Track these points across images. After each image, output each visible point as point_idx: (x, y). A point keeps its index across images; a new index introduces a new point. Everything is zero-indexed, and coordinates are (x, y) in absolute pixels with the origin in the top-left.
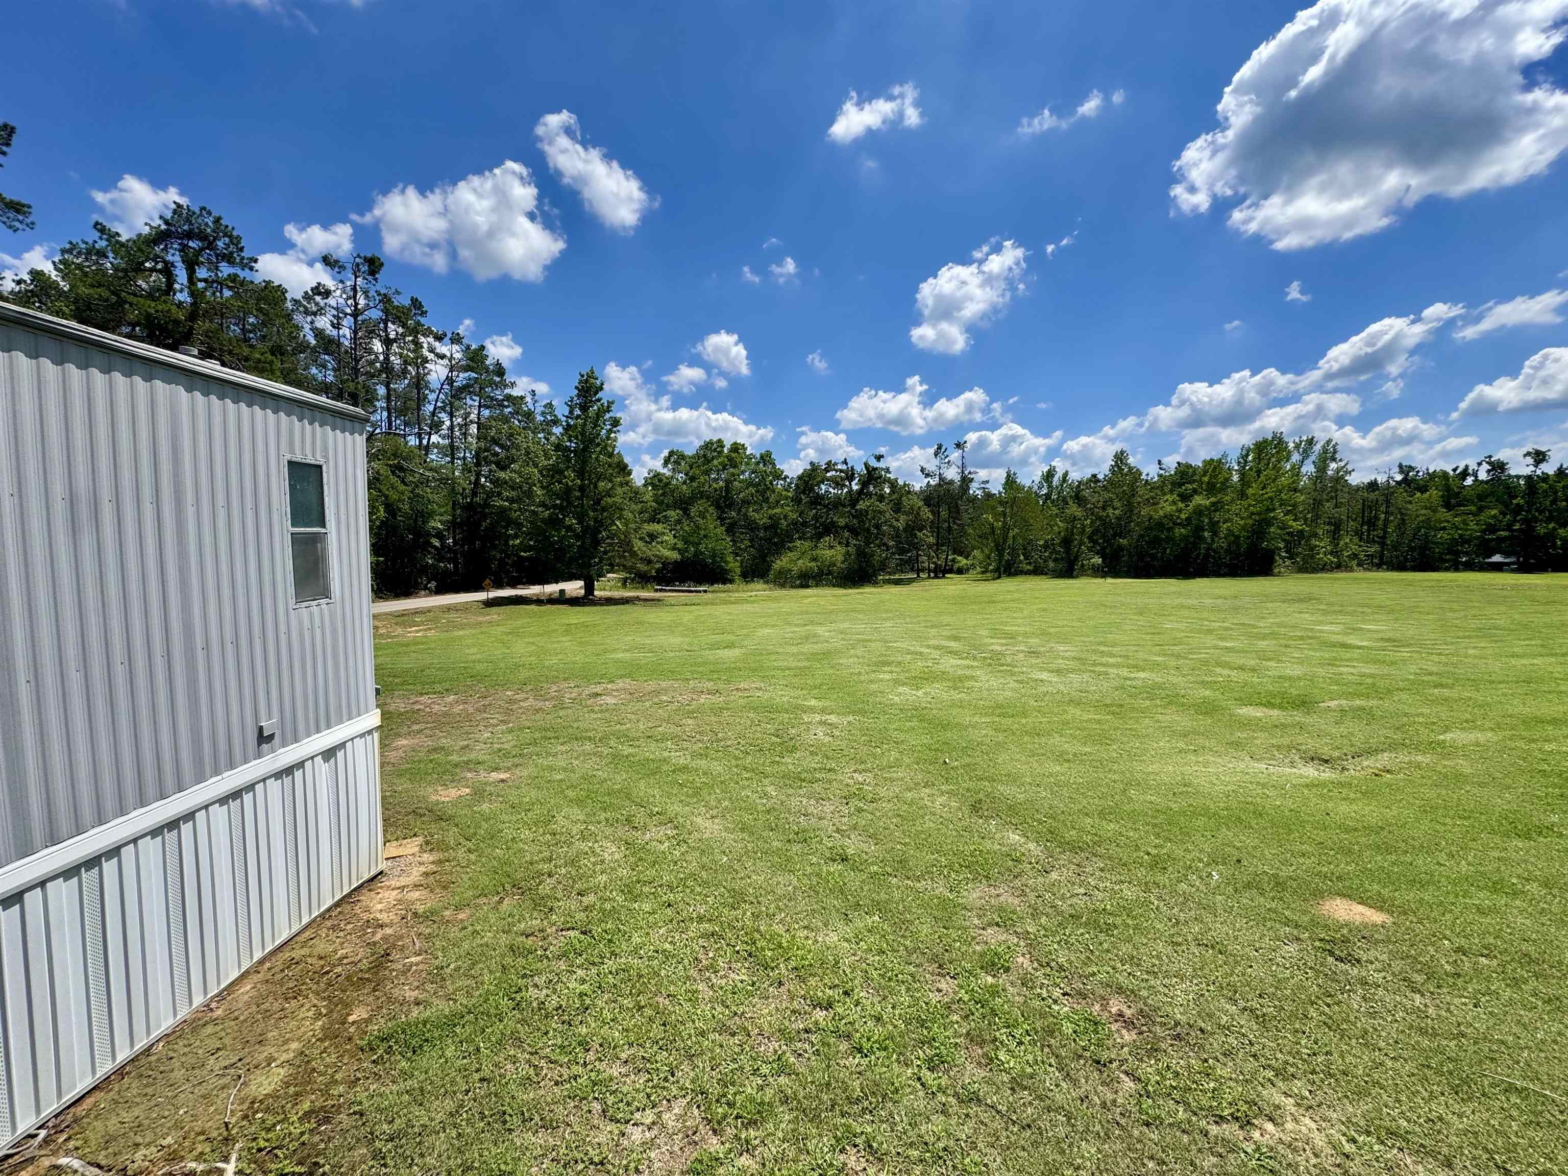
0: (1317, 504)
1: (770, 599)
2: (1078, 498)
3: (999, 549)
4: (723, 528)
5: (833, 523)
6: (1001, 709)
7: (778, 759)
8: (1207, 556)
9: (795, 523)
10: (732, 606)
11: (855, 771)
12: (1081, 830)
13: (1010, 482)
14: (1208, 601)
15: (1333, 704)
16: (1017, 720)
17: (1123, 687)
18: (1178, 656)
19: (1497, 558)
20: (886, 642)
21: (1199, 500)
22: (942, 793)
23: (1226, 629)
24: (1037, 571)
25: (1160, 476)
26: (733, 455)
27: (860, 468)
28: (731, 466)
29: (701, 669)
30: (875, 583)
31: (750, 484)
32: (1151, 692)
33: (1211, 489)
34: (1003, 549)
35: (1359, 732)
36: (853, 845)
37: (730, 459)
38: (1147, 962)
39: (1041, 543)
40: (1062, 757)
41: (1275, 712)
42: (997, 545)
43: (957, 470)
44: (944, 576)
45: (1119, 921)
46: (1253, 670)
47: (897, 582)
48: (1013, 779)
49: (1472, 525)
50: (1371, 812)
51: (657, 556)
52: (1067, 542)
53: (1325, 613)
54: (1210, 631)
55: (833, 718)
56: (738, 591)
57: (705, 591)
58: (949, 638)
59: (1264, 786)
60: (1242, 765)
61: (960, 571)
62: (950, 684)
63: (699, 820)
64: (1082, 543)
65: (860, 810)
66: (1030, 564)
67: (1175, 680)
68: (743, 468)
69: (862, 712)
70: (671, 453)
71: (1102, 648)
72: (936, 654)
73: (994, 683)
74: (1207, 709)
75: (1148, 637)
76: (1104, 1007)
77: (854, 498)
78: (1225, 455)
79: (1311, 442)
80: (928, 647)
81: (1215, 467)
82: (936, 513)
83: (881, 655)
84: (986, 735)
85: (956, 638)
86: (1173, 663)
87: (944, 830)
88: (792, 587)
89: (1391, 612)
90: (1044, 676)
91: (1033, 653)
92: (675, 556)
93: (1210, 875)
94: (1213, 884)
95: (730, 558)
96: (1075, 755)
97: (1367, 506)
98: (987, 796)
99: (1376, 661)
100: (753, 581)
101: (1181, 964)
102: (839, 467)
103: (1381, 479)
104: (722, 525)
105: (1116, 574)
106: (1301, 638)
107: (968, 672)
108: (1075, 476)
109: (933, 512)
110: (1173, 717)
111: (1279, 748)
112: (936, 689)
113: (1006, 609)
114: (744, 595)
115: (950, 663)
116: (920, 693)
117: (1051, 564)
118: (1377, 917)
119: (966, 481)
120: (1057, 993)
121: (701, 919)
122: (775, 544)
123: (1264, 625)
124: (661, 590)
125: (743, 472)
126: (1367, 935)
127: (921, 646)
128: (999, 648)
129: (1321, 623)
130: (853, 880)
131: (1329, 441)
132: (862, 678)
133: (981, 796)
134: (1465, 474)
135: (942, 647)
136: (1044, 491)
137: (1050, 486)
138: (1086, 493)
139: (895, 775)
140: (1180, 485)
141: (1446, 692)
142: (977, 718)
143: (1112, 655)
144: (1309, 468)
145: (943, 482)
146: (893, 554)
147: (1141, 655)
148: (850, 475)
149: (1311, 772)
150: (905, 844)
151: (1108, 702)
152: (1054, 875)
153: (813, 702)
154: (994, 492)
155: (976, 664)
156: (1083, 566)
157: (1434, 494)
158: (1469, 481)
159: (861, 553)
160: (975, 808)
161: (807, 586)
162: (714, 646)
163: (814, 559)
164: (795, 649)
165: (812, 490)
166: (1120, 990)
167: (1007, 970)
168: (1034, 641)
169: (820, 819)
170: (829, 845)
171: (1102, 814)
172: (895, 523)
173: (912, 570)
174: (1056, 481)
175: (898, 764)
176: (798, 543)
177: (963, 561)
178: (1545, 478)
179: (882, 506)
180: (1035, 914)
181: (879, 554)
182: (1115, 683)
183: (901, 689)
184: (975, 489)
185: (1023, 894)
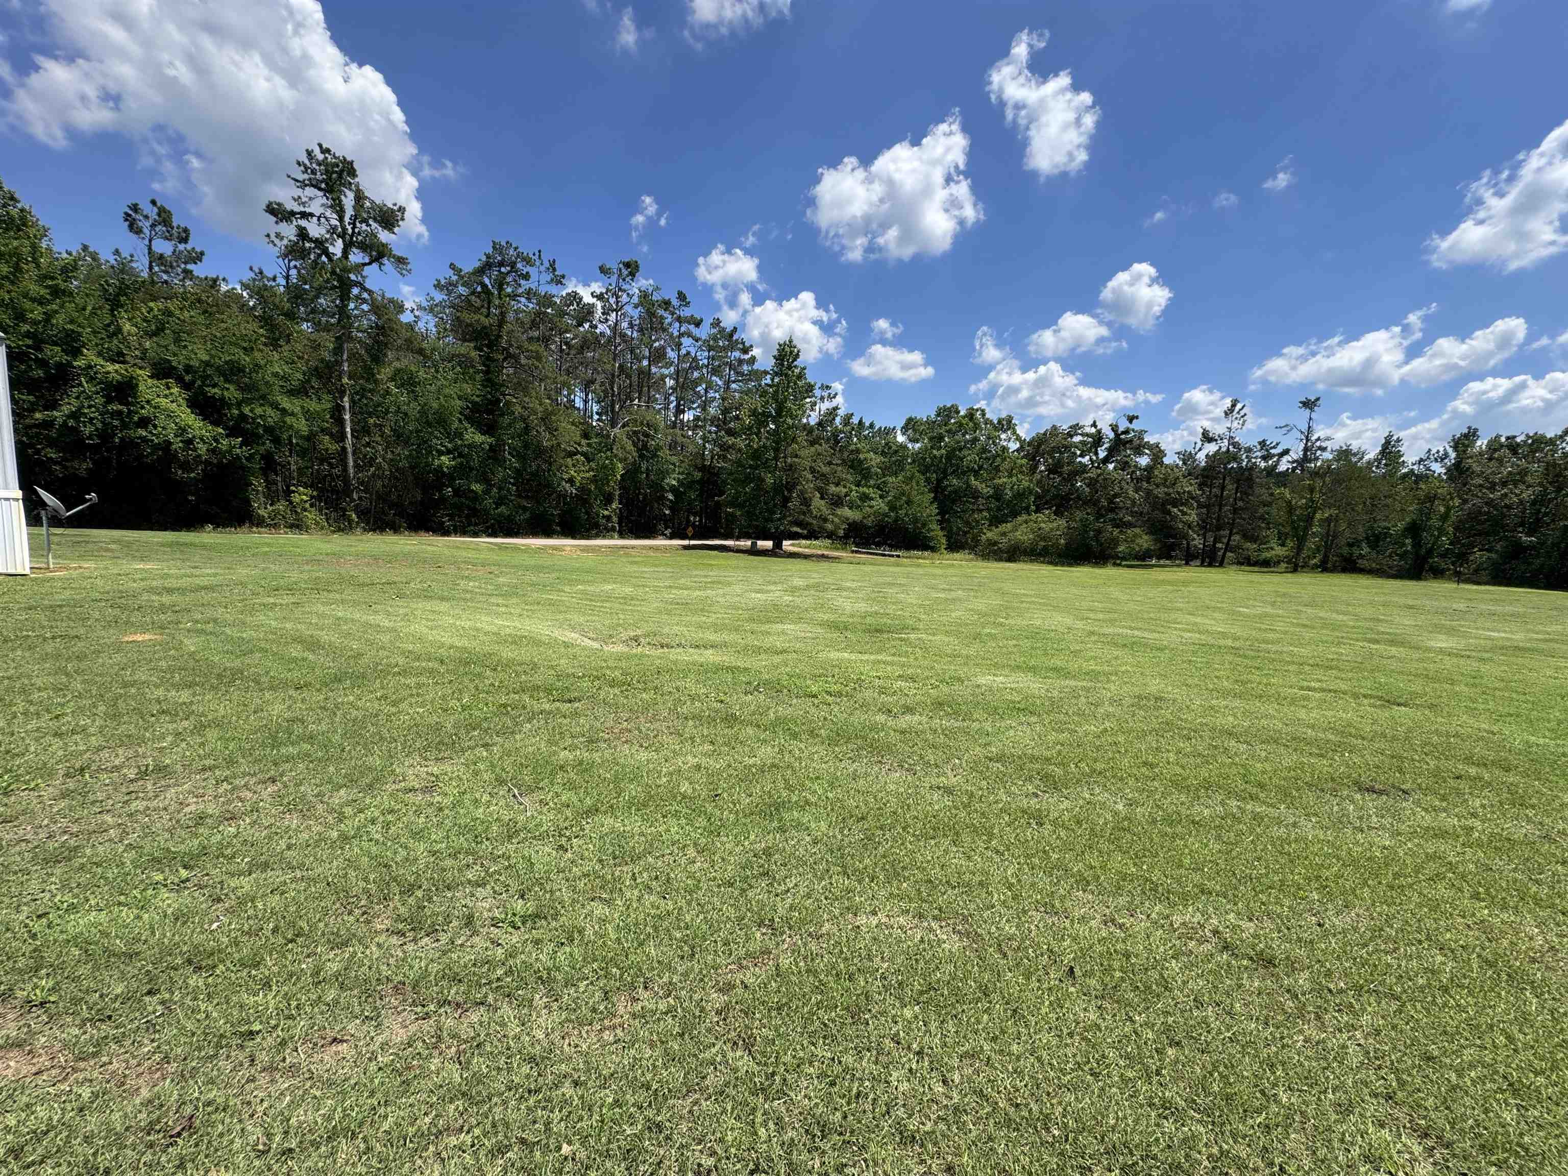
4: (933, 495)
26: (968, 420)
52: (1414, 529)
57: (898, 556)
95: (934, 527)
100: (958, 551)
124: (856, 552)
148: (1098, 441)
161: (1015, 561)
163: (1028, 533)
165: (1047, 456)
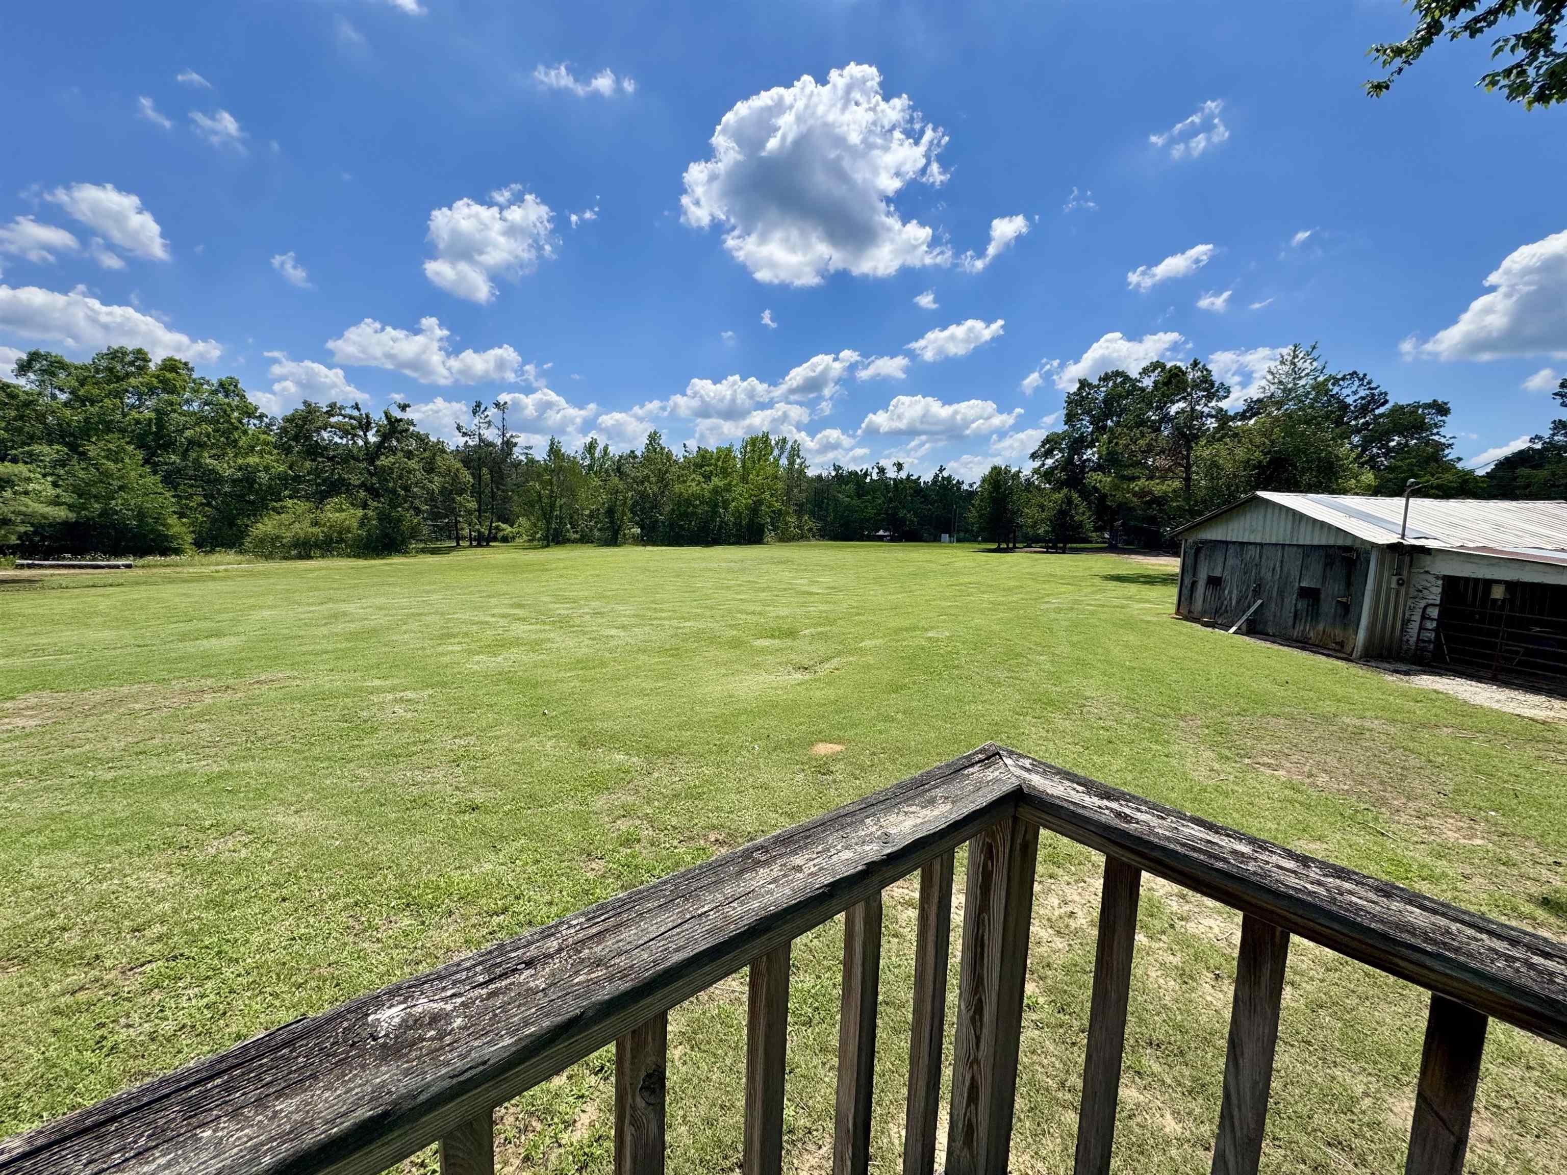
0: (789, 489)
1: (252, 574)
2: (619, 470)
3: (547, 516)
4: (158, 478)
5: (341, 480)
6: (582, 664)
7: (357, 742)
8: (720, 528)
9: (283, 478)
10: (186, 585)
11: (455, 737)
12: (669, 740)
13: (554, 451)
14: (724, 565)
15: (807, 632)
16: (597, 670)
17: (676, 635)
18: (712, 608)
19: (881, 533)
20: (442, 614)
21: (715, 481)
22: (550, 738)
23: (740, 585)
24: (585, 539)
25: (685, 457)
26: (169, 375)
27: (378, 416)
28: (164, 390)
29: (183, 665)
30: (405, 553)
31: (201, 420)
32: (698, 636)
33: (725, 473)
34: (551, 518)
35: (821, 648)
36: (479, 796)
37: (164, 382)
38: (727, 808)
39: (587, 512)
40: (642, 693)
41: (777, 641)
42: (544, 514)
43: (496, 431)
44: (488, 545)
45: (705, 789)
46: (760, 614)
47: (434, 552)
48: (607, 715)
49: (870, 510)
50: (831, 693)
51: (20, 513)
52: (610, 512)
53: (797, 570)
54: (728, 588)
55: (410, 695)
56: (191, 565)
57: (129, 566)
58: (512, 606)
59: (776, 689)
60: (762, 678)
61: (505, 539)
62: (528, 647)
63: (280, 818)
64: (624, 514)
65: (474, 768)
66: (577, 532)
67: (712, 626)
68: (187, 395)
69: (444, 685)
70: (34, 357)
71: (654, 606)
72: (502, 622)
73: (571, 643)
74: (735, 644)
75: (687, 595)
76: (706, 840)
77: (372, 452)
78: (731, 446)
79: (784, 440)
80: (493, 616)
81: (726, 454)
82: (478, 477)
83: (442, 628)
84: (575, 687)
85: (520, 606)
86: (708, 613)
87: (560, 765)
88: (285, 558)
89: (832, 569)
90: (613, 632)
91: (597, 614)
92: (61, 513)
93: (753, 748)
94: (756, 752)
95: (172, 520)
96: (651, 690)
97: (817, 492)
98: (590, 732)
99: (827, 602)
100: (212, 551)
101: (746, 801)
102: (348, 411)
103: (825, 474)
104: (155, 473)
105: (654, 544)
106: (785, 589)
107: (542, 636)
108: (615, 451)
109: (472, 474)
110: (712, 652)
111: (780, 664)
112: (515, 653)
113: (561, 576)
114: (206, 570)
115: (520, 629)
116: (500, 659)
117: (597, 534)
118: (838, 748)
119: (509, 445)
120: (675, 843)
121: (333, 897)
122: (252, 503)
123: (763, 581)
125: (188, 402)
126: (835, 758)
127: (485, 615)
128: (566, 612)
129: (795, 578)
130: (491, 822)
131: (795, 441)
132: (428, 652)
133: (585, 733)
134: (866, 474)
135: (509, 615)
136: (587, 462)
137: (592, 458)
138: (627, 468)
139: (498, 733)
140: (702, 466)
141: (862, 618)
142: (562, 674)
143: (662, 610)
144: (784, 461)
145: (485, 444)
146: (425, 519)
147: (684, 609)
148: (366, 425)
149: (799, 676)
150: (530, 783)
151: (668, 647)
152: (656, 775)
153: (377, 683)
154: (538, 458)
155: (547, 627)
156: (625, 535)
157: (851, 487)
158: (868, 480)
159: (383, 517)
160: (582, 744)
161: (309, 557)
162: (183, 637)
163: (315, 523)
164: (324, 630)
165: (308, 438)
166: (714, 827)
167: (639, 841)
168: (594, 604)
169: (434, 784)
170: (454, 801)
171: (681, 727)
172: (429, 485)
173: (449, 538)
174: (597, 454)
175: (498, 723)
176: (289, 503)
177: (507, 529)
178: (901, 481)
179: (412, 464)
180: (649, 802)
181: (410, 518)
182: (670, 632)
183: (477, 658)
184: (518, 454)
185: (637, 792)
